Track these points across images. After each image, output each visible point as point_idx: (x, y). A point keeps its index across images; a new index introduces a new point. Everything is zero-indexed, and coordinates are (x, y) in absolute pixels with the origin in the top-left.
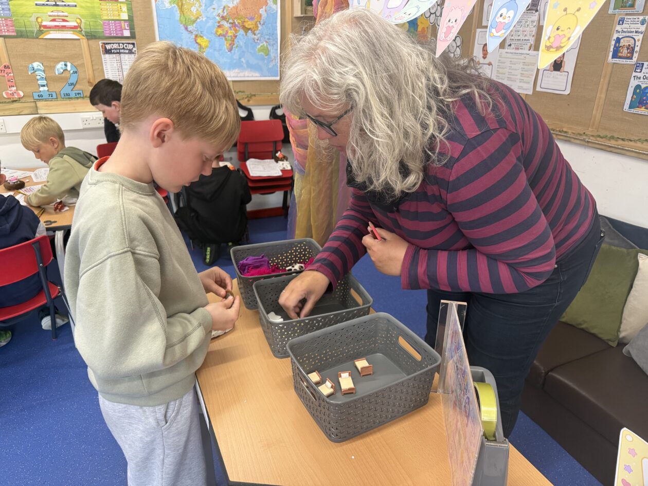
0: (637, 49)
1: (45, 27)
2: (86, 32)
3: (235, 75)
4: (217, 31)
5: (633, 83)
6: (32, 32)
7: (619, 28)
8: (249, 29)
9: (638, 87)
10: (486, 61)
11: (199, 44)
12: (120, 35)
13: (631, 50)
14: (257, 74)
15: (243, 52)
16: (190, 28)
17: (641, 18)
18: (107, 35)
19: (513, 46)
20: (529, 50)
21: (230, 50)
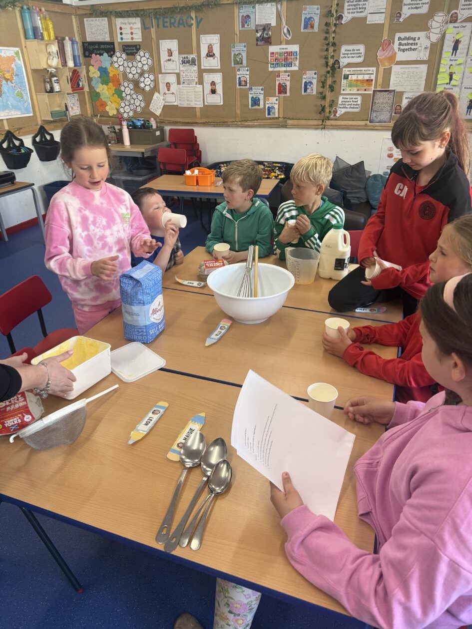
0: (248, 82)
3: (6, 114)
5: (250, 96)
7: (238, 73)
8: (8, 79)
9: (253, 97)
10: (170, 92)
13: (246, 82)
17: (246, 68)
19: (186, 83)
20: (196, 84)
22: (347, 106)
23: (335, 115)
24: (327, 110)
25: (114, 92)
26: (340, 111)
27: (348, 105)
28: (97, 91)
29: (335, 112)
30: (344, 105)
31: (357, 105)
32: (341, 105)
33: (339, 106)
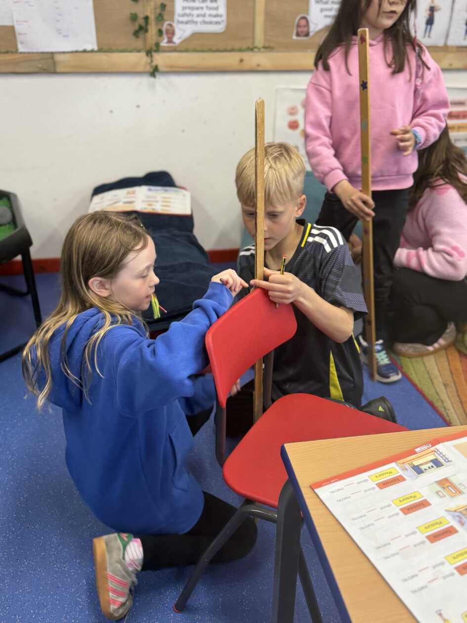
22: (195, 19)
23: (170, 41)
24: (153, 29)
26: (182, 33)
27: (198, 16)
29: (171, 33)
30: (188, 15)
31: (217, 16)
32: (183, 15)
33: (177, 18)
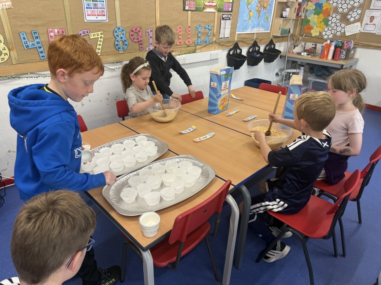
1: (206, 5)
2: (218, 8)
3: (257, 30)
4: (256, 8)
6: (201, 8)
8: (265, 7)
11: (250, 15)
12: (228, 10)
14: (263, 30)
15: (261, 19)
16: (249, 7)
18: (224, 10)
21: (258, 17)
25: (322, 20)
28: (308, 19)
